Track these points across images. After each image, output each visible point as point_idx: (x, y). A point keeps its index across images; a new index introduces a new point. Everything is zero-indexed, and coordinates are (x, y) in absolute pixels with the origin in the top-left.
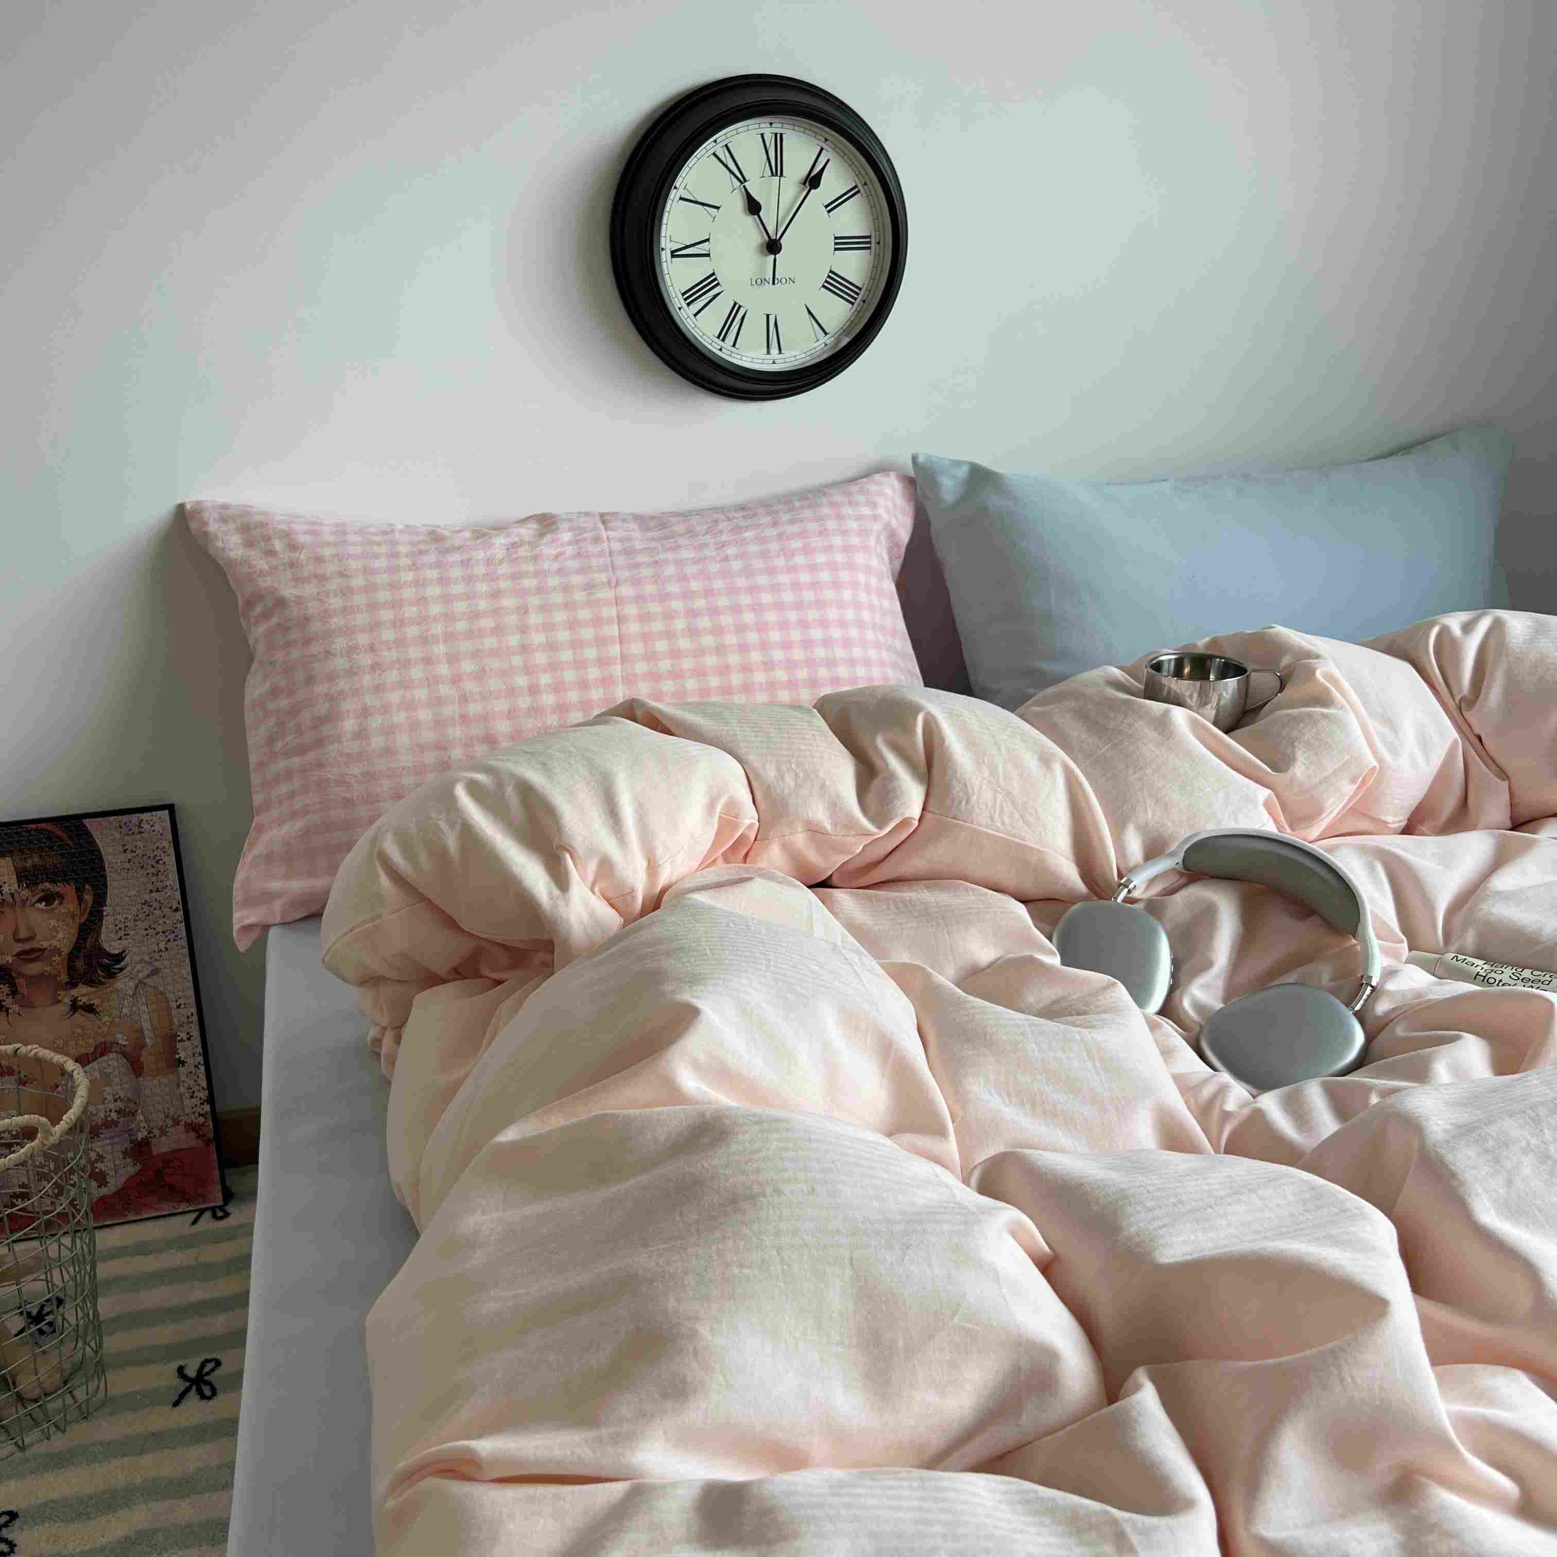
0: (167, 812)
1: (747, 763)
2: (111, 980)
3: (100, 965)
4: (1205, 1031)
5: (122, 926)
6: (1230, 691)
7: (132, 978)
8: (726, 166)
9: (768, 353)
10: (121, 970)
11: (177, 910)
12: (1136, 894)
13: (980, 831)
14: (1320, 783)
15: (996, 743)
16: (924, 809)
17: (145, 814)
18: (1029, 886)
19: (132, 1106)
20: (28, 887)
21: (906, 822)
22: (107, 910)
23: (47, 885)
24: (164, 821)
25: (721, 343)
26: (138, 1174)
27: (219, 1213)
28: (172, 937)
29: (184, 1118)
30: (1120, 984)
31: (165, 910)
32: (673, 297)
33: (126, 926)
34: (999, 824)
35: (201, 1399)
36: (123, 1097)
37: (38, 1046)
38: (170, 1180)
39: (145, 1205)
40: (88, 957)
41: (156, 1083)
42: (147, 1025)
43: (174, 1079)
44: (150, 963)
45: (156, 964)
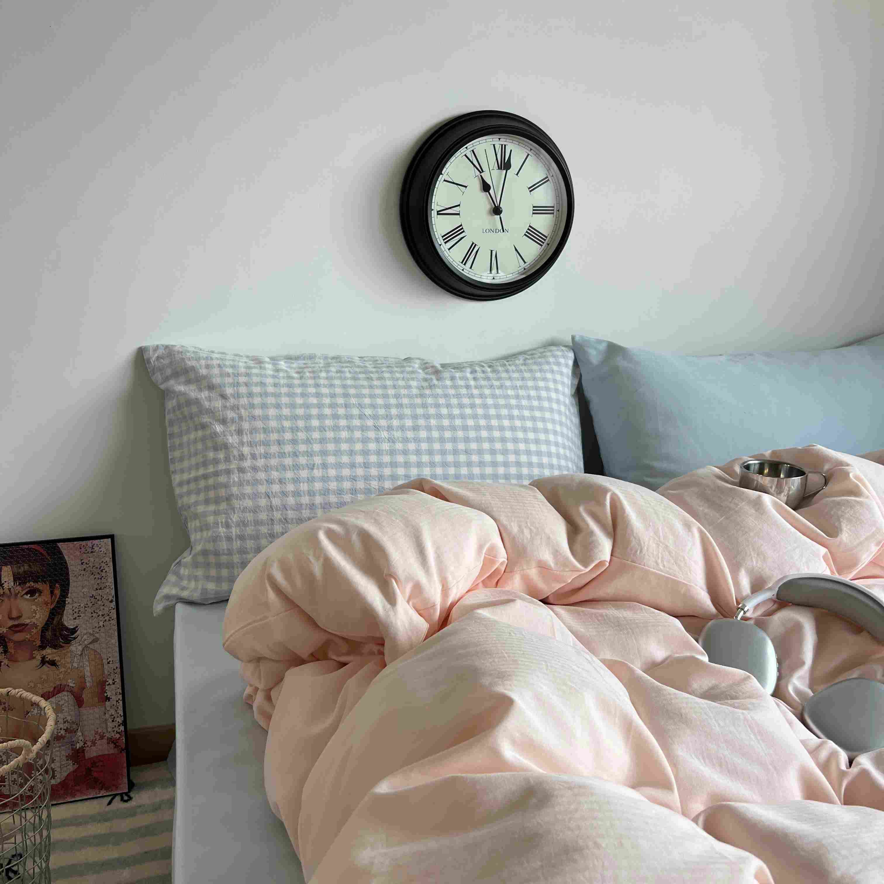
0: (109, 540)
1: (499, 521)
2: (68, 645)
3: (61, 635)
4: (807, 709)
5: (77, 610)
6: (796, 485)
7: (80, 644)
8: (472, 163)
9: (491, 273)
10: (75, 638)
11: (111, 601)
12: (748, 615)
13: (649, 570)
14: (858, 545)
15: (656, 513)
16: (612, 555)
17: (96, 541)
18: (680, 608)
19: (75, 726)
20: (20, 584)
21: (601, 563)
22: (68, 600)
23: (32, 583)
24: (107, 545)
25: (463, 266)
26: (76, 770)
27: (126, 797)
28: (107, 618)
29: (108, 735)
30: (753, 677)
31: (105, 601)
32: (437, 237)
33: (80, 611)
34: (661, 567)
36: (69, 720)
37: (21, 689)
38: (95, 774)
39: (78, 791)
40: (54, 630)
41: (91, 711)
42: (88, 674)
43: (103, 709)
44: (93, 635)
45: (97, 635)
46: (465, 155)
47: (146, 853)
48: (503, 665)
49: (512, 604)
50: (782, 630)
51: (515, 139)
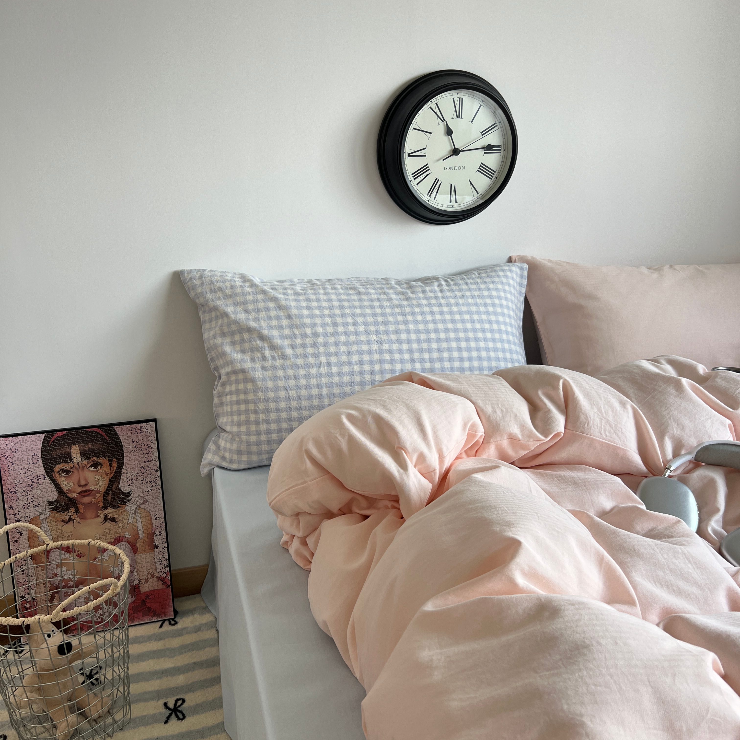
0: (153, 423)
2: (124, 506)
3: (118, 497)
4: (722, 545)
5: (130, 479)
7: (134, 505)
8: (436, 114)
9: (451, 202)
10: (129, 500)
11: (157, 471)
13: (595, 439)
15: (598, 394)
16: (565, 428)
17: (144, 424)
20: (85, 459)
21: (557, 435)
22: (124, 471)
23: (95, 458)
24: (152, 427)
25: (429, 198)
26: (134, 602)
27: (173, 622)
28: (154, 484)
29: (157, 575)
30: (681, 520)
31: (151, 471)
32: (408, 175)
33: (132, 479)
34: (604, 436)
35: (178, 720)
37: (99, 541)
38: (149, 605)
39: (136, 617)
40: (113, 494)
41: (144, 556)
42: (140, 528)
43: (152, 555)
44: (143, 497)
45: (146, 497)
46: (431, 108)
47: (194, 663)
48: (507, 516)
49: (498, 470)
50: (700, 484)
51: (470, 93)
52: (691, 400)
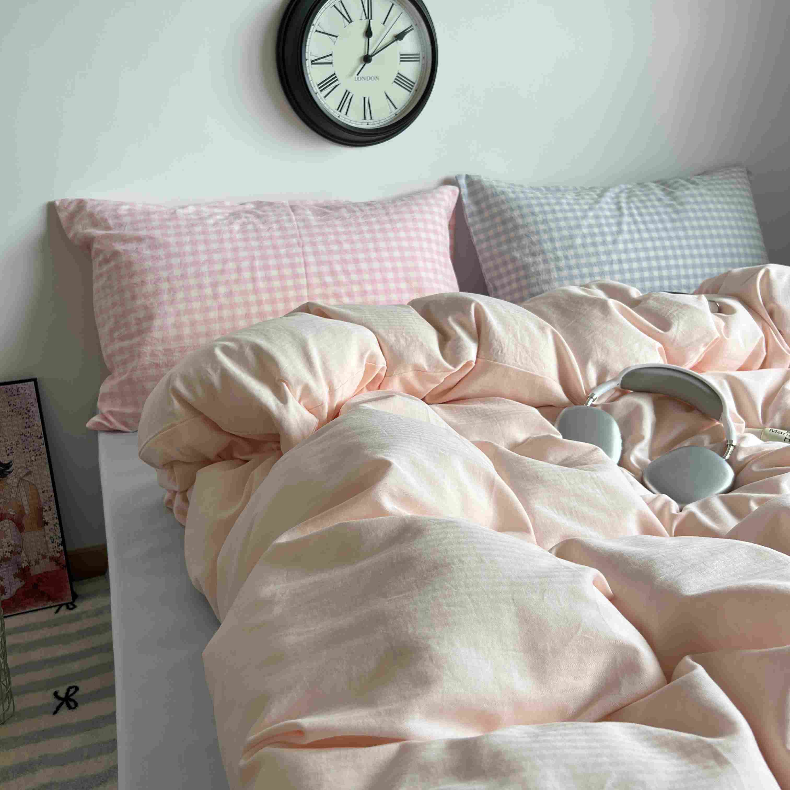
0: (33, 383)
1: (378, 333)
2: (5, 479)
4: (645, 474)
5: (9, 447)
7: (16, 477)
8: (341, 13)
9: (365, 119)
10: (10, 472)
11: (40, 438)
12: (596, 402)
13: (509, 367)
16: (477, 357)
17: (21, 384)
18: (538, 400)
19: (19, 549)
21: (468, 364)
24: (31, 388)
25: (339, 113)
26: (24, 587)
27: (71, 606)
28: (38, 453)
29: (49, 555)
30: (600, 448)
31: (34, 438)
32: (313, 86)
33: (12, 448)
34: (520, 364)
35: (69, 709)
36: (13, 544)
38: (41, 589)
41: (32, 535)
42: (25, 503)
43: (42, 533)
44: (26, 468)
45: (30, 468)
46: (334, 6)
48: (383, 439)
49: (391, 398)
50: (624, 413)
52: (618, 323)
